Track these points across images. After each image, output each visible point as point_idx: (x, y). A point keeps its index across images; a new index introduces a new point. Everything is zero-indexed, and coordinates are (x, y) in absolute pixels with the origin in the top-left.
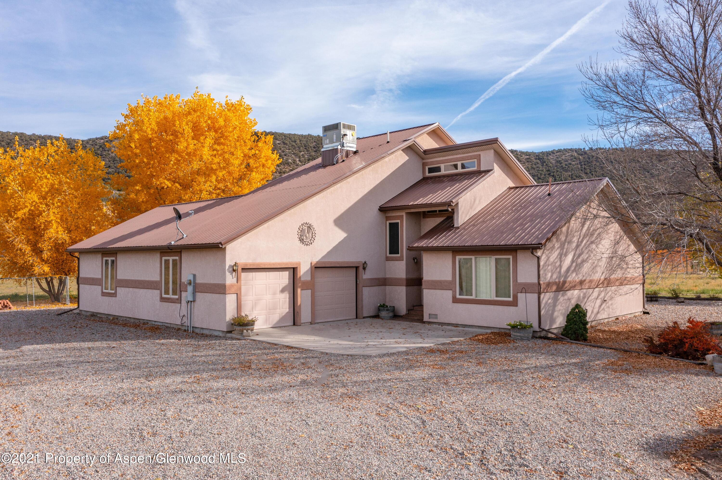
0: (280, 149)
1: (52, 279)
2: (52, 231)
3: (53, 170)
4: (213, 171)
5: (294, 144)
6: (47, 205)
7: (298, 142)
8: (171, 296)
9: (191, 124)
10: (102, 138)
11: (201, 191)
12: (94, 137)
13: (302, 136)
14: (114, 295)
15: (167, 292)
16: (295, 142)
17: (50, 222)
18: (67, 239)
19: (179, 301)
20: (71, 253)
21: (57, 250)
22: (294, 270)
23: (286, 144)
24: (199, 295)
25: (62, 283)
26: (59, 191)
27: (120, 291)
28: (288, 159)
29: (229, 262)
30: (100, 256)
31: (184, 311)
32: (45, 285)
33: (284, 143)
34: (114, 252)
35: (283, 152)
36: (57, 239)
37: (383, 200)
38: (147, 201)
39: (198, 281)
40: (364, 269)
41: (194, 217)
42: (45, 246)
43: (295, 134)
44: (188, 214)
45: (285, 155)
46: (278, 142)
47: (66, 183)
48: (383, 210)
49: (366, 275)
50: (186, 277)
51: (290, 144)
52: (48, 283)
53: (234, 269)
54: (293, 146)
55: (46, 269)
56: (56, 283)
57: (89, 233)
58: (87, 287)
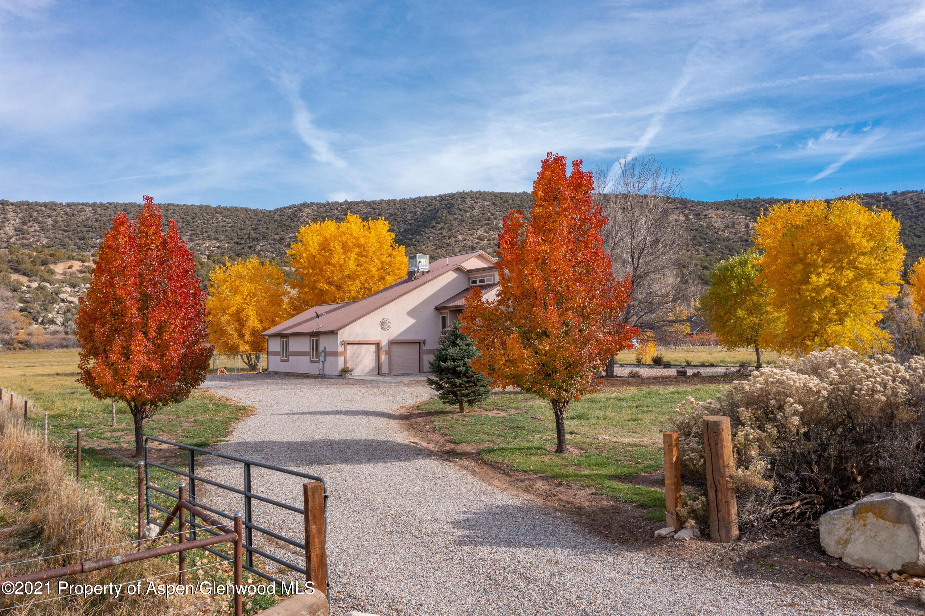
0: (489, 212)
1: (250, 355)
2: (251, 321)
3: (252, 280)
4: (358, 276)
5: (506, 205)
6: (248, 305)
7: (511, 202)
8: (315, 359)
9: (341, 244)
10: (290, 208)
11: (350, 291)
12: (282, 206)
13: (516, 194)
14: (287, 361)
15: (313, 357)
16: (507, 202)
17: (249, 316)
18: (260, 327)
19: (318, 361)
20: (264, 336)
21: (254, 335)
22: (378, 344)
23: (496, 205)
24: (327, 358)
25: (257, 358)
26: (254, 295)
27: (291, 358)
28: (498, 223)
29: (340, 340)
30: (279, 338)
31: (321, 367)
32: (246, 360)
33: (494, 204)
34: (287, 336)
35: (493, 215)
36: (254, 327)
37: (437, 303)
38: (313, 299)
39: (327, 350)
40: (424, 344)
41: (325, 316)
42: (246, 332)
43: (507, 193)
44: (322, 315)
45: (495, 219)
46: (487, 203)
47: (259, 289)
48: (438, 309)
49: (426, 348)
50: (321, 348)
51: (501, 205)
52: (248, 358)
53: (343, 343)
54: (504, 207)
55: (247, 347)
56: (253, 357)
57: (274, 323)
58: (273, 357)
